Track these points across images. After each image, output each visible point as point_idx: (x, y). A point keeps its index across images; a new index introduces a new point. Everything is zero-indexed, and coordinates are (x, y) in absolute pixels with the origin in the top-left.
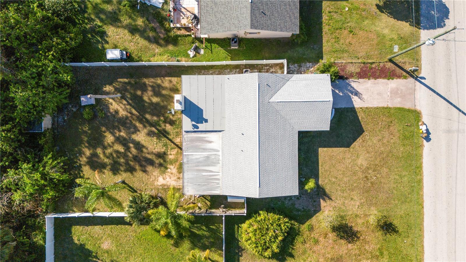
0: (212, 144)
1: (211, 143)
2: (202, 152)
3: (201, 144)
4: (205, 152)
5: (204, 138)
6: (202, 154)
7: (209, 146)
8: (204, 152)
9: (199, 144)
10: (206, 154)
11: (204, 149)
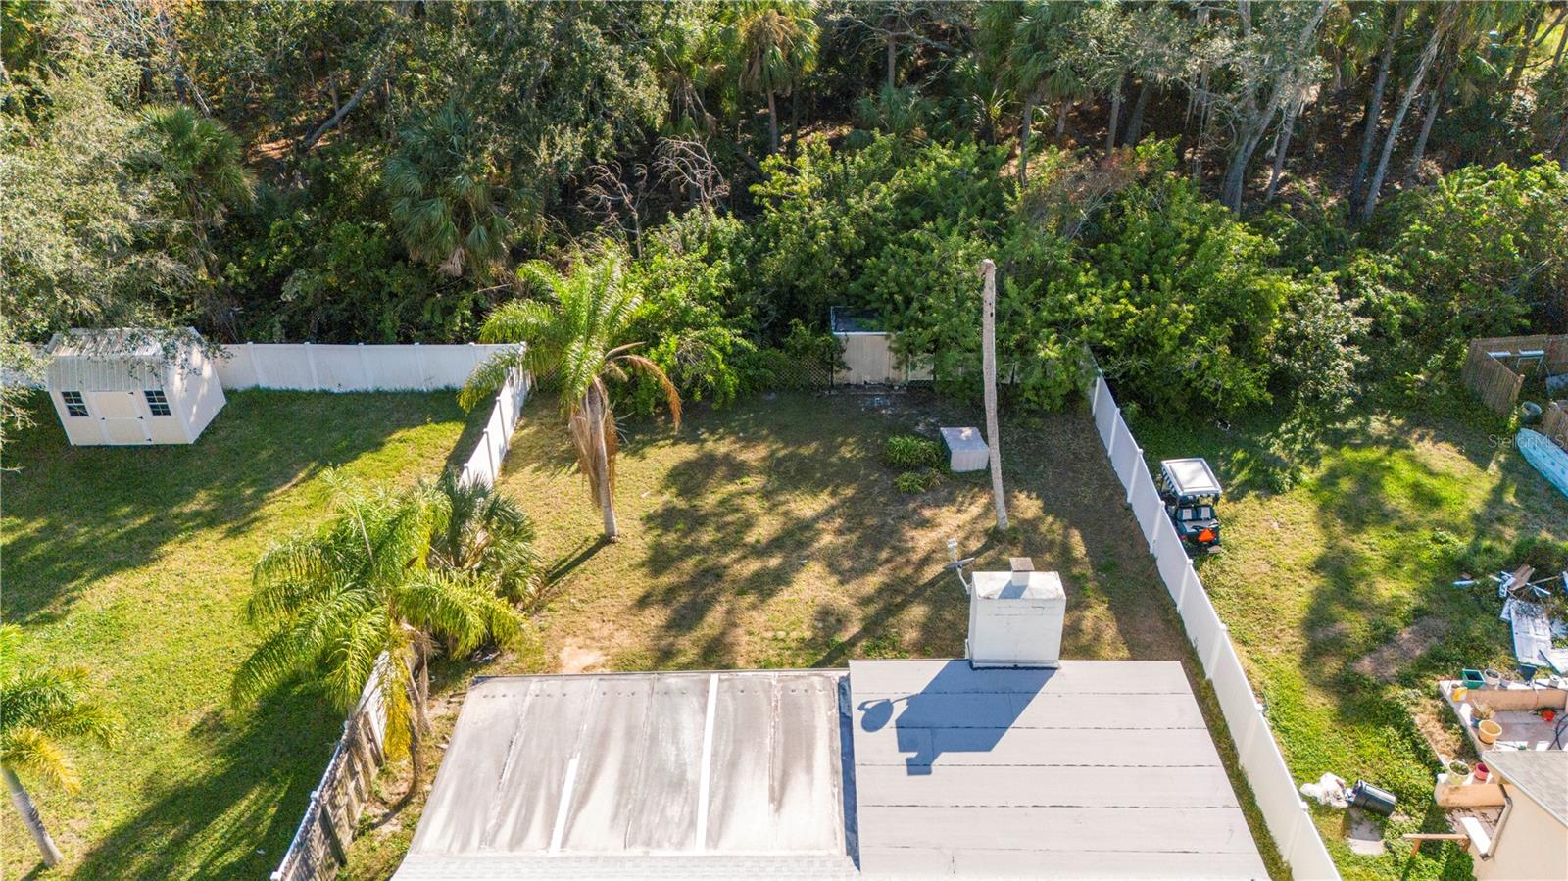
0: (765, 806)
1: (772, 799)
2: (715, 754)
3: (769, 749)
4: (713, 771)
5: (803, 763)
6: (700, 755)
7: (753, 789)
8: (714, 763)
9: (768, 741)
10: (702, 774)
11: (733, 765)
